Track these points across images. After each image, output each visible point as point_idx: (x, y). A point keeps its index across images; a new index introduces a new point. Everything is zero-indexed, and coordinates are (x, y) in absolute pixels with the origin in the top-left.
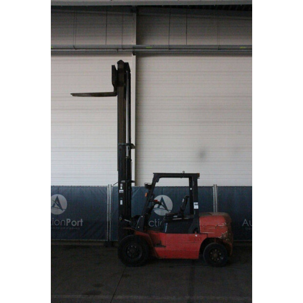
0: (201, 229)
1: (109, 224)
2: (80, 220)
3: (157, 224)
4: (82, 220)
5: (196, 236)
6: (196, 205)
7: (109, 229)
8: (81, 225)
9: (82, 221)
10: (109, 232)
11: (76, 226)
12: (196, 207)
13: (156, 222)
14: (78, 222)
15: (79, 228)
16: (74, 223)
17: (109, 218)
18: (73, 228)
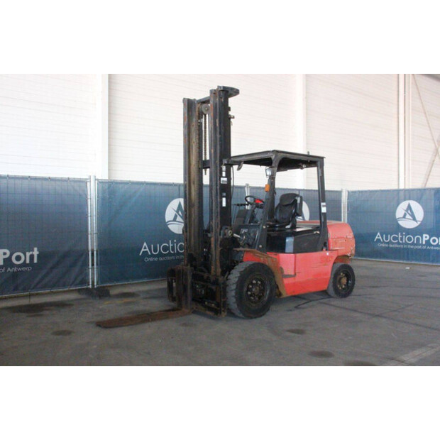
0: (331, 244)
1: (93, 254)
2: (33, 251)
3: (173, 248)
4: (36, 249)
5: (328, 254)
6: (323, 206)
7: (93, 265)
8: (35, 261)
9: (36, 252)
10: (93, 269)
11: (24, 264)
12: (324, 210)
13: (171, 245)
14: (28, 254)
15: (29, 269)
16: (18, 258)
17: (92, 244)
18: (15, 269)
